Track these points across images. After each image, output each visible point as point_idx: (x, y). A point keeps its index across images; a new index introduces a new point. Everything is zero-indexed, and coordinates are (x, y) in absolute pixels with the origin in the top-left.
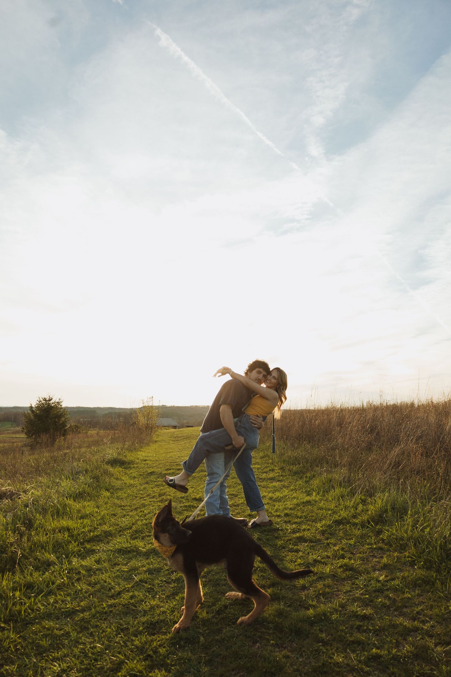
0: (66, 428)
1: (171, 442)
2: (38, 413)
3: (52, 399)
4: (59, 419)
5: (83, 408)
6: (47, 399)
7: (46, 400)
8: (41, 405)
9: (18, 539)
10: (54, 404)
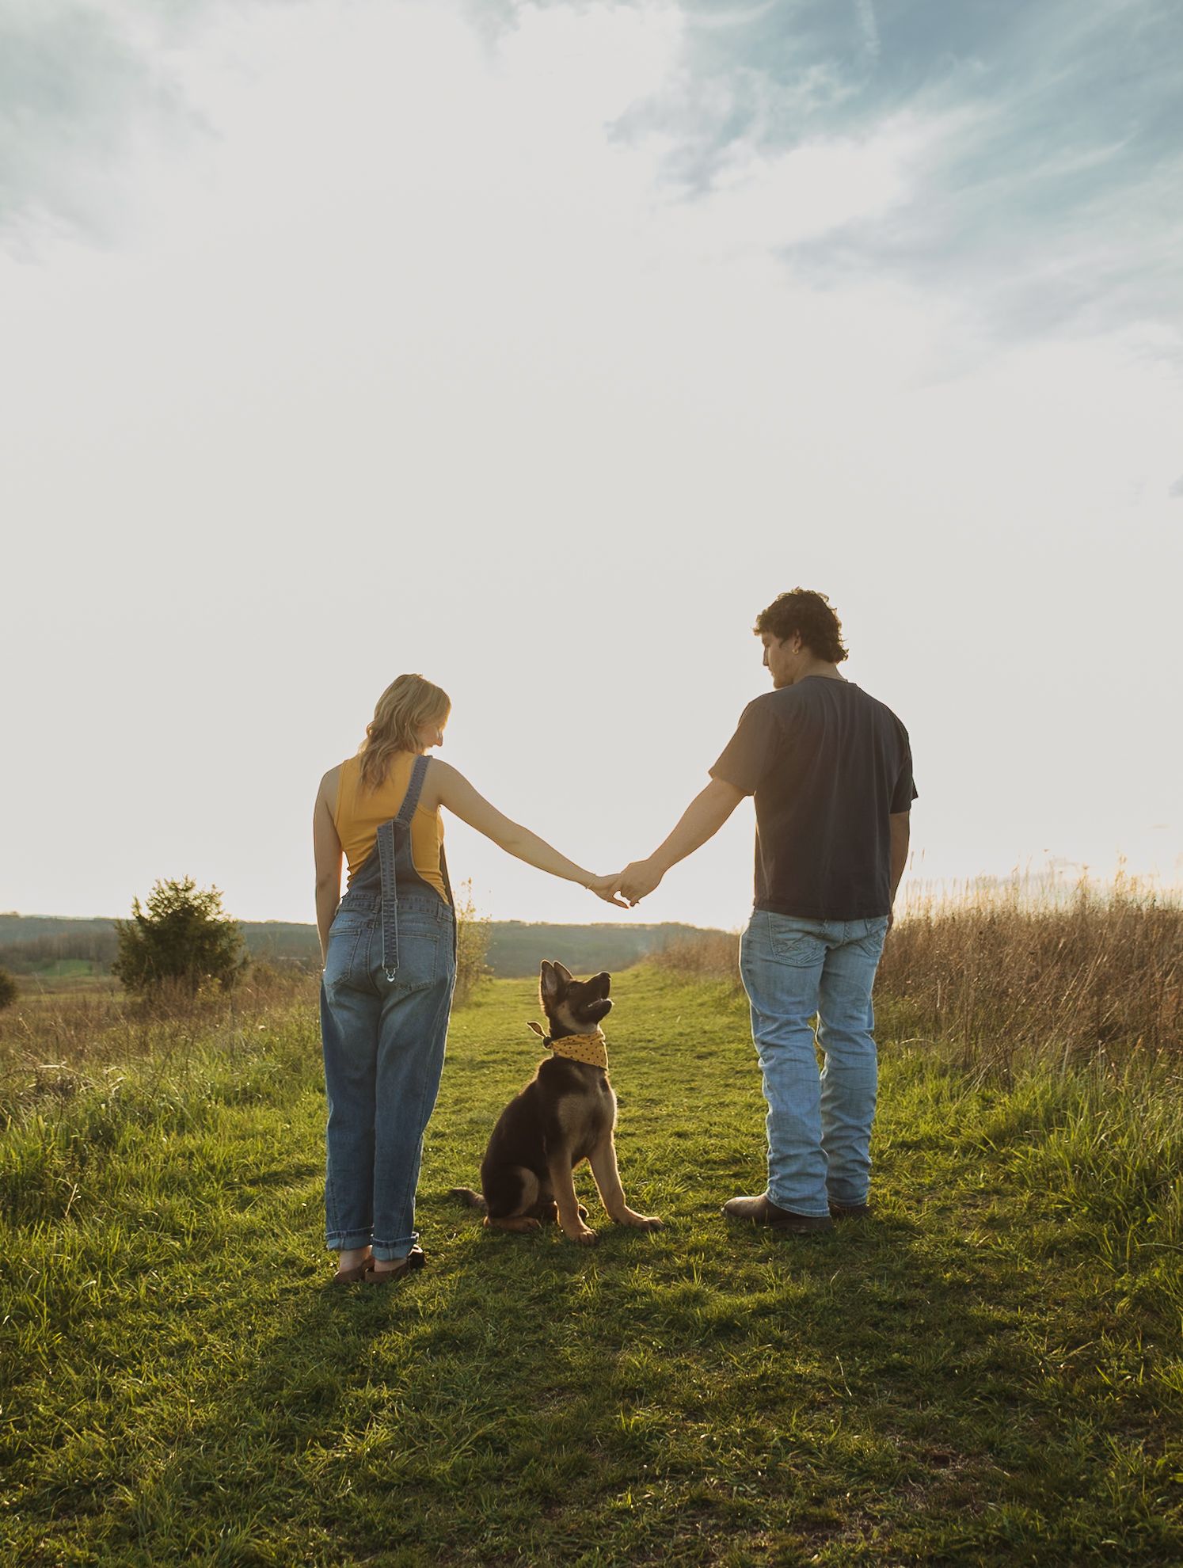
0: (234, 966)
2: (155, 925)
3: (193, 885)
4: (213, 944)
6: (180, 887)
7: (177, 890)
8: (163, 902)
10: (200, 901)
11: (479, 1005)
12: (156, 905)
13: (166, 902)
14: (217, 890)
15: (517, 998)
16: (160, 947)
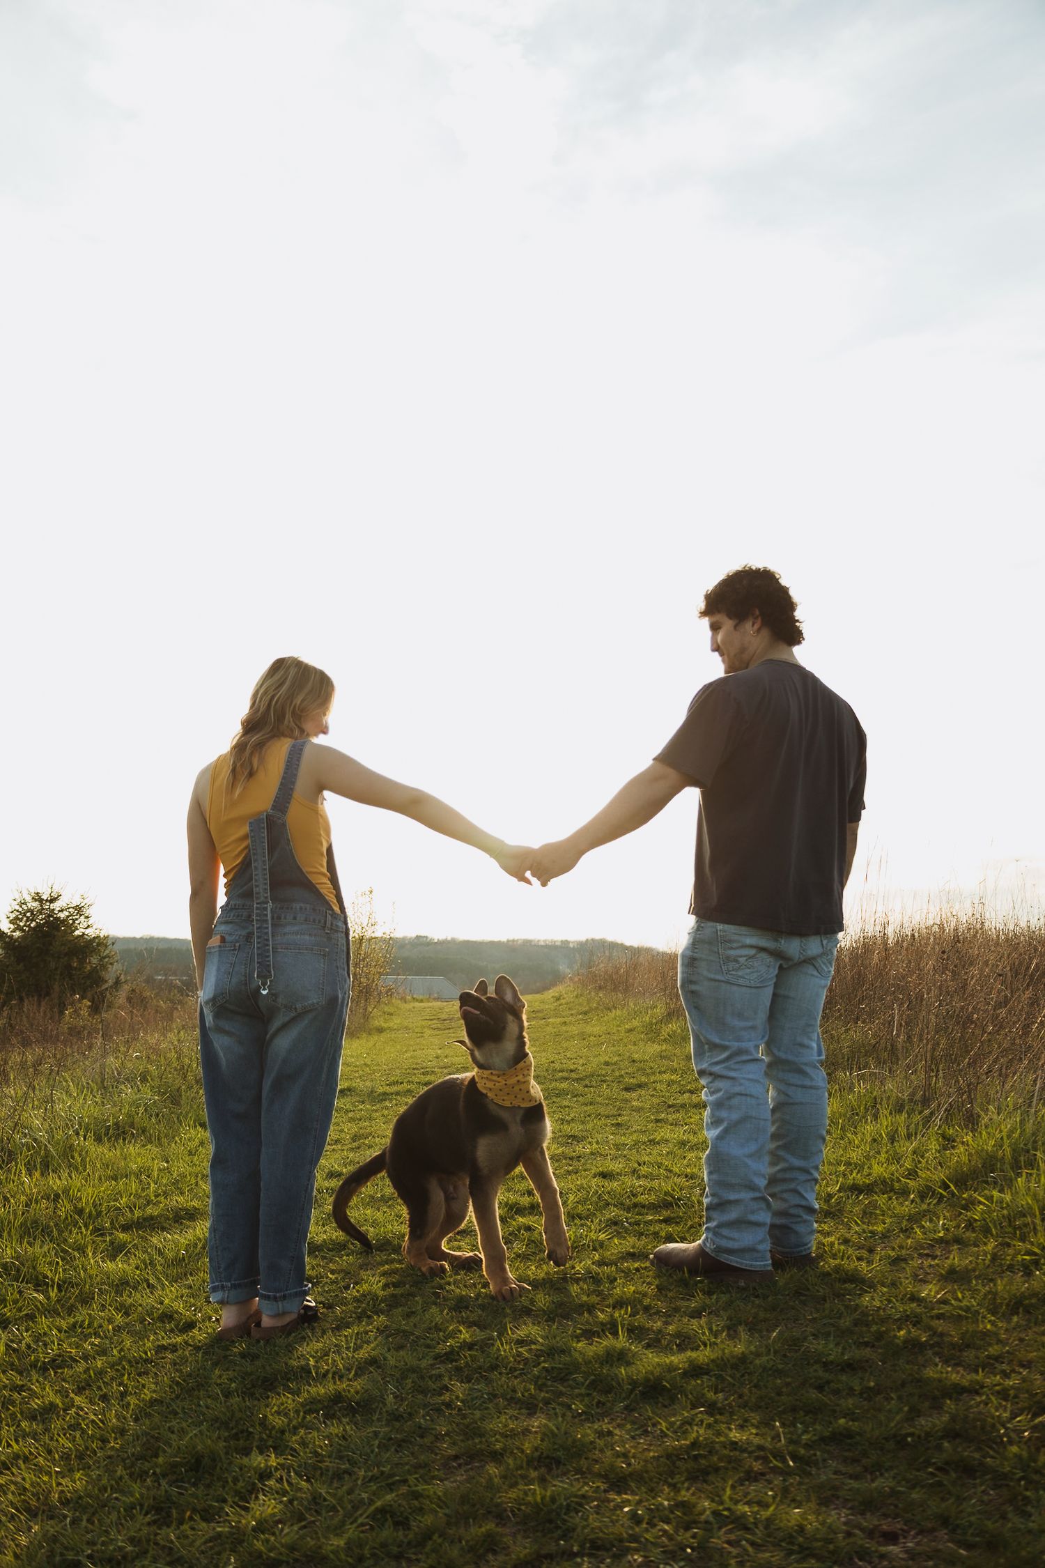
0: (104, 987)
1: (428, 1032)
2: (16, 940)
3: (59, 896)
4: (82, 961)
6: (44, 897)
7: (41, 900)
8: (25, 914)
10: (67, 914)
11: (380, 1030)
12: (17, 918)
13: (28, 914)
14: (85, 901)
15: (424, 1023)
16: (21, 966)
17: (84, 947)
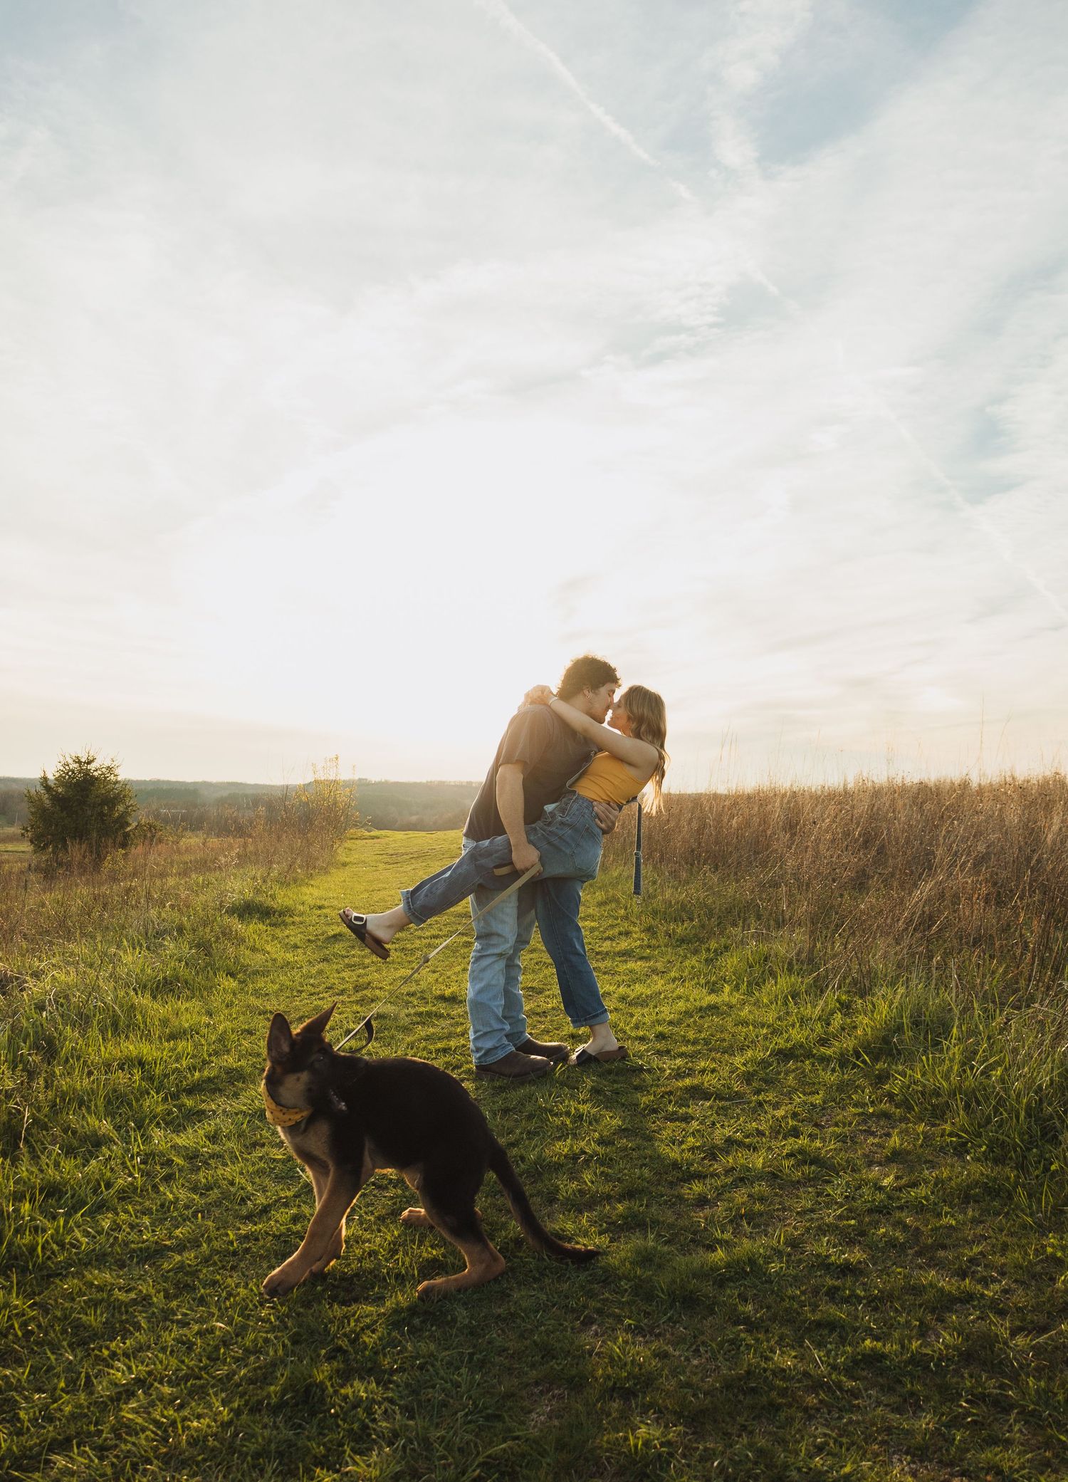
0: (129, 829)
1: (381, 866)
2: (60, 794)
3: (93, 761)
4: (112, 809)
5: (168, 782)
6: (83, 760)
7: (80, 762)
8: (67, 773)
9: (22, 1083)
10: (100, 773)
11: (345, 865)
12: (62, 775)
13: (70, 773)
14: (115, 763)
15: (376, 857)
16: (64, 814)
17: (113, 798)
